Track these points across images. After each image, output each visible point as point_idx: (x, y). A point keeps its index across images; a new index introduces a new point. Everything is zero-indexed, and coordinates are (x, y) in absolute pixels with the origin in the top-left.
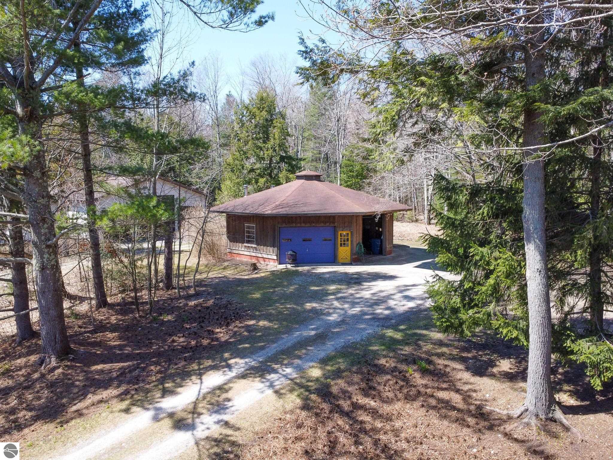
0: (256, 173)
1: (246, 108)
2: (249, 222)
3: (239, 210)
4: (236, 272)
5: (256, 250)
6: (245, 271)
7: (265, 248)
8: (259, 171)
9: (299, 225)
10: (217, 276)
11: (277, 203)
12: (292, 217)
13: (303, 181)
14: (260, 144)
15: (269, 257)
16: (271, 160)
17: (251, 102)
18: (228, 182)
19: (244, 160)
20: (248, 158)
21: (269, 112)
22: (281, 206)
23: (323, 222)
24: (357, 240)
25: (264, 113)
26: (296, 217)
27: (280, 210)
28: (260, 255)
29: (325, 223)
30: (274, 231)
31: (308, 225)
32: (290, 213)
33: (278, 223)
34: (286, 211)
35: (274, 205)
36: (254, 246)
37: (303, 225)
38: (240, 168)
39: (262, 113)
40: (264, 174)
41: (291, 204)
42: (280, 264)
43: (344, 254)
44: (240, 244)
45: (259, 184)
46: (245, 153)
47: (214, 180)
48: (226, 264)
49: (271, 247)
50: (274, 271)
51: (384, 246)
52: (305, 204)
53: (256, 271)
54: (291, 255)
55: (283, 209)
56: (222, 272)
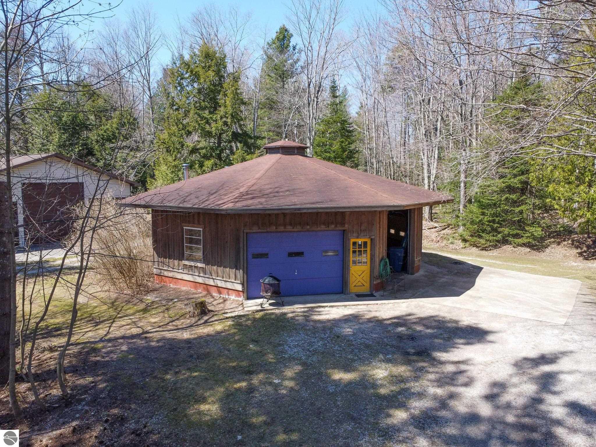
0: (200, 153)
1: (186, 64)
2: (189, 223)
3: (173, 203)
4: (167, 320)
5: (205, 273)
6: (183, 316)
7: (220, 269)
8: (204, 151)
9: (282, 228)
10: (128, 333)
11: (242, 190)
12: (269, 215)
13: (278, 156)
14: (206, 114)
15: (229, 285)
16: (220, 138)
17: (192, 58)
18: (164, 168)
19: (185, 136)
20: (189, 133)
21: (218, 73)
22: (249, 194)
23: (324, 224)
24: (379, 253)
25: (211, 73)
26: (277, 215)
27: (250, 202)
28: (211, 282)
29: (327, 224)
30: (238, 239)
31: (299, 228)
32: (269, 207)
33: (245, 226)
34: (261, 204)
35: (236, 194)
36: (200, 265)
37: (289, 228)
38: (179, 146)
39: (207, 74)
40: (211, 156)
41: (267, 192)
42: (249, 298)
43: (360, 279)
44: (176, 262)
45: (204, 168)
46: (184, 127)
47: (144, 164)
48: (150, 298)
49: (231, 268)
50: (240, 316)
51: (410, 258)
52: (293, 192)
53: (206, 318)
54: (271, 285)
55: (256, 201)
56: (140, 319)
